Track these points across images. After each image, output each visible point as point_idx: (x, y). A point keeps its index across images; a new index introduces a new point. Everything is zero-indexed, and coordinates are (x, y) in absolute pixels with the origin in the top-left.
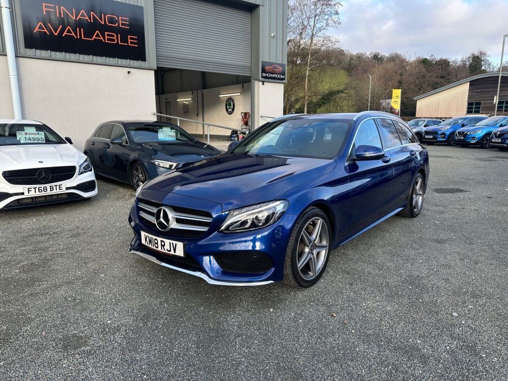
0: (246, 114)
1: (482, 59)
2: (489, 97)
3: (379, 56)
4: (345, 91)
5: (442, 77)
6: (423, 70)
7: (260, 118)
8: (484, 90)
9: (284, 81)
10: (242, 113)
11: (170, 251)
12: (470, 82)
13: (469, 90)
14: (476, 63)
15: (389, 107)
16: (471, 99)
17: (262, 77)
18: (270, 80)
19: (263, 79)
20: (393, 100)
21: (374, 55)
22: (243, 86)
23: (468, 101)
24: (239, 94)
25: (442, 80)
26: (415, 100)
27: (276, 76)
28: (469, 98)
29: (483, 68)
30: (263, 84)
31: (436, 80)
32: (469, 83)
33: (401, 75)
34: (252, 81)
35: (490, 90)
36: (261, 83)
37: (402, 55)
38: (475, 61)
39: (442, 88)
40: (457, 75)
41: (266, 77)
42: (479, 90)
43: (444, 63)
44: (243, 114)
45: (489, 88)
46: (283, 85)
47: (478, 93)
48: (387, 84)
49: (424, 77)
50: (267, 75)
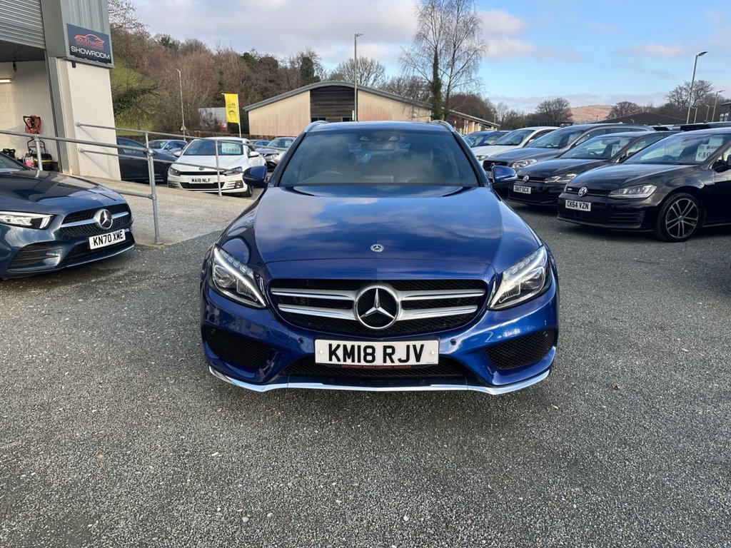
0: (33, 119)
1: (314, 61)
2: (333, 112)
3: (171, 42)
4: (155, 92)
5: (271, 81)
6: (246, 68)
7: (76, 128)
8: (327, 103)
9: (109, 65)
10: (25, 117)
11: (408, 359)
12: (311, 91)
13: (311, 102)
14: (307, 66)
15: (213, 119)
16: (315, 114)
17: (72, 53)
18: (86, 60)
19: (73, 57)
20: (227, 109)
21: (163, 39)
22: (14, 66)
23: (311, 116)
24: (8, 81)
25: (272, 85)
26: (246, 110)
27: (95, 54)
28: (312, 112)
29: (315, 74)
30: (74, 66)
31: (264, 85)
32: (309, 92)
33: (221, 73)
34: (50, 59)
35: (334, 103)
36: (69, 64)
37: (204, 43)
38: (307, 64)
39: (279, 97)
40: (288, 80)
41: (77, 54)
42: (322, 103)
43: (270, 63)
44: (26, 119)
45: (332, 100)
46: (108, 71)
47: (321, 107)
48: (204, 85)
49: (248, 78)
50: (80, 50)
